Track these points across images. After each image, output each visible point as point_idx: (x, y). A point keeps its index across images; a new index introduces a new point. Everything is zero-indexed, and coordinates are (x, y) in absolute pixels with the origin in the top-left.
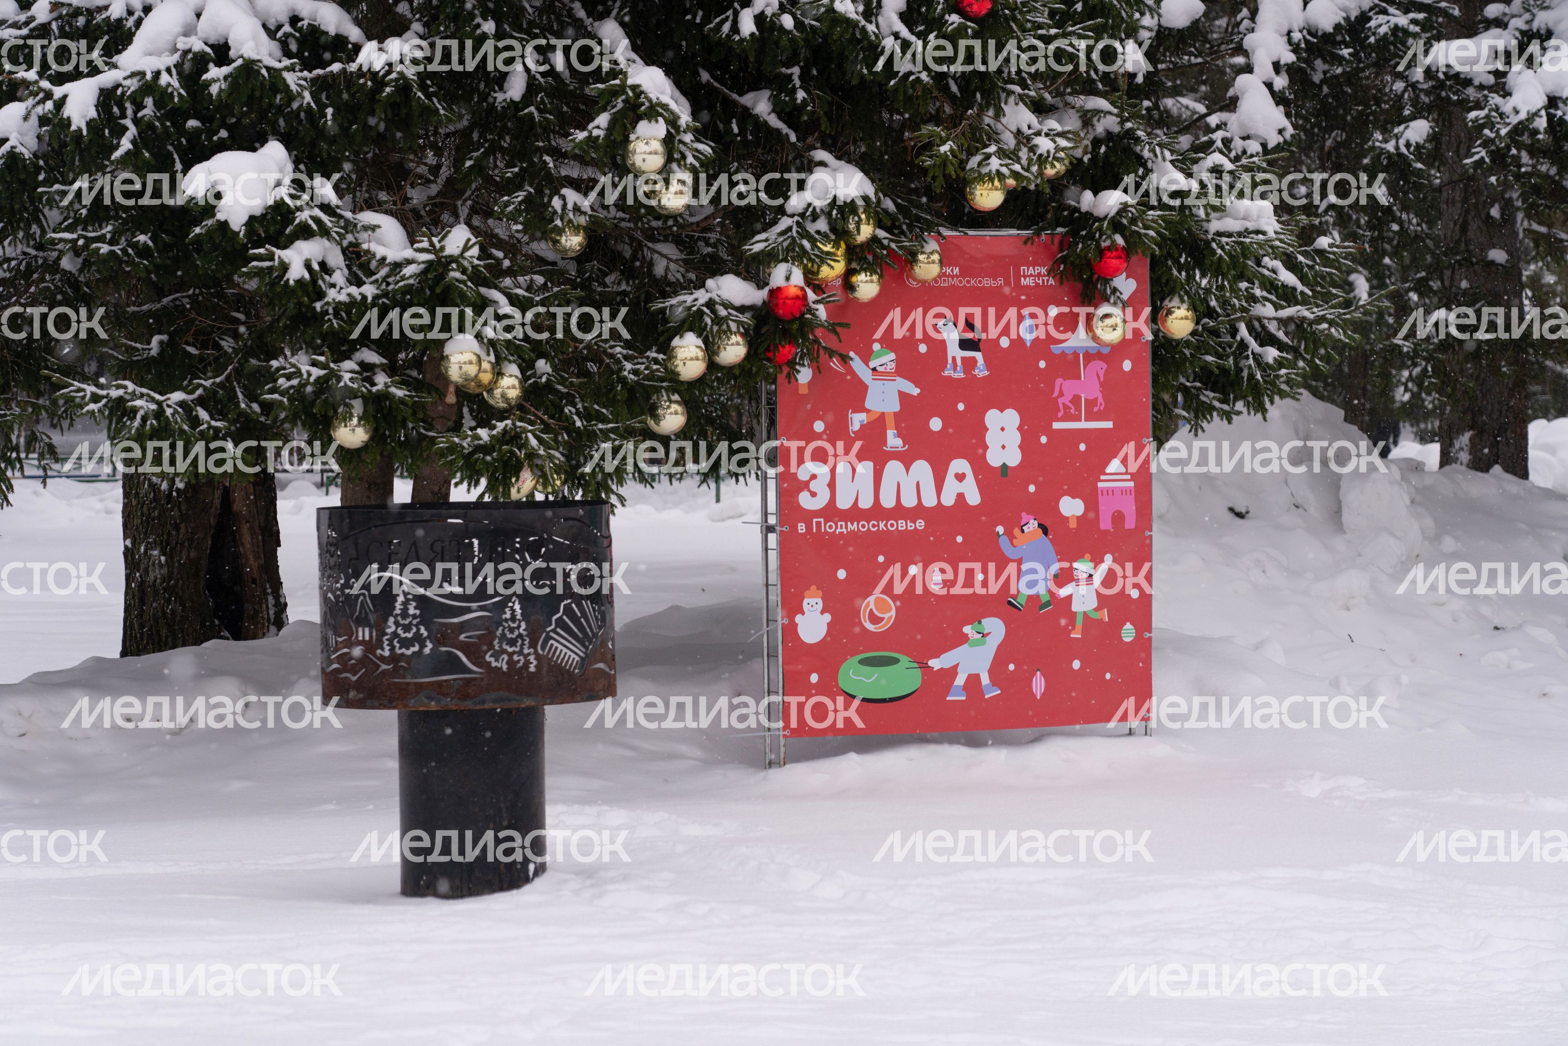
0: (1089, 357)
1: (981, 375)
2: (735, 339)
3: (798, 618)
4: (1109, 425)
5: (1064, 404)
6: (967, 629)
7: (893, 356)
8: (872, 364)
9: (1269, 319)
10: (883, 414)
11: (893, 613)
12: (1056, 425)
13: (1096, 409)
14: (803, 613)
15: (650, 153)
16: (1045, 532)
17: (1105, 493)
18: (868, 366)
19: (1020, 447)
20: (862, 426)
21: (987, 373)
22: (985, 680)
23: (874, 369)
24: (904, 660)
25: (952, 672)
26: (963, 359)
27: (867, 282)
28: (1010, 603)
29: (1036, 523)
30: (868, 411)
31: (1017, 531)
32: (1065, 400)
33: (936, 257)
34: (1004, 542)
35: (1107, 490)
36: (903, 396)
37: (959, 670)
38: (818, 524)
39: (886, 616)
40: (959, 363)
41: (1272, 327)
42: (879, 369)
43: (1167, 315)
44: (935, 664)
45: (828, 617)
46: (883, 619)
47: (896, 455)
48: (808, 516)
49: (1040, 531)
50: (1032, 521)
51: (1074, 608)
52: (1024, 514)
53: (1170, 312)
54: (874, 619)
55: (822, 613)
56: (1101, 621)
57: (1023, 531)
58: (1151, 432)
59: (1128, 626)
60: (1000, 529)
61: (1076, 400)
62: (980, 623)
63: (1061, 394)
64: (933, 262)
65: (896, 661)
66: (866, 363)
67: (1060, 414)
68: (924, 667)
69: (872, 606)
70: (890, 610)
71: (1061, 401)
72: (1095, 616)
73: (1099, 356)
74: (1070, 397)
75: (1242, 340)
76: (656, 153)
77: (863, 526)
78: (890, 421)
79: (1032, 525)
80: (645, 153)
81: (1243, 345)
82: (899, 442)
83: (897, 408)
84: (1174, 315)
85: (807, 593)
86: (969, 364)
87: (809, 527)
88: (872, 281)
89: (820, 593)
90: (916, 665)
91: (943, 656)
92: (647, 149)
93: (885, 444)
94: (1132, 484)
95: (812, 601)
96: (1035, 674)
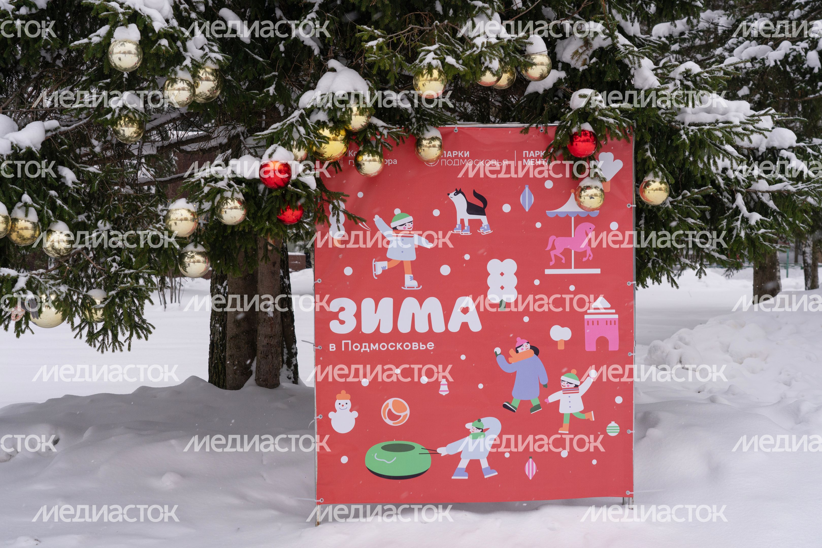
0: (579, 220)
1: (485, 233)
2: (231, 204)
3: (331, 415)
4: (597, 271)
5: (555, 256)
6: (469, 426)
7: (411, 218)
8: (393, 225)
9: (763, 192)
10: (402, 262)
11: (408, 412)
12: (548, 272)
13: (585, 259)
14: (335, 411)
15: (124, 53)
16: (537, 352)
17: (591, 323)
18: (390, 226)
19: (516, 288)
20: (384, 271)
21: (490, 231)
22: (484, 464)
23: (395, 229)
24: (418, 447)
25: (457, 457)
26: (470, 221)
27: (370, 161)
28: (505, 406)
29: (529, 346)
30: (389, 260)
31: (512, 352)
32: (558, 252)
33: (437, 143)
34: (501, 360)
35: (593, 321)
36: (420, 250)
37: (462, 456)
38: (347, 344)
39: (402, 414)
40: (466, 223)
41: (766, 199)
42: (399, 228)
43: (645, 187)
44: (443, 451)
45: (355, 414)
46: (400, 416)
47: (411, 293)
48: (338, 338)
49: (532, 351)
50: (525, 344)
51: (561, 411)
52: (518, 339)
53: (648, 184)
54: (392, 416)
55: (351, 411)
56: (588, 421)
57: (517, 352)
58: (634, 277)
59: (613, 424)
60: (498, 350)
61: (567, 252)
62: (479, 421)
63: (553, 248)
64: (434, 146)
65: (412, 448)
66: (388, 223)
67: (552, 264)
68: (433, 453)
69: (390, 407)
70: (406, 410)
71: (552, 253)
72: (583, 417)
73: (588, 219)
74: (562, 250)
75: (737, 207)
76: (130, 53)
77: (383, 346)
78: (408, 268)
79: (526, 347)
80: (120, 53)
81: (737, 211)
82: (414, 284)
83: (414, 258)
84: (651, 187)
85: (338, 396)
86: (475, 225)
87: (339, 347)
88: (374, 161)
89: (349, 396)
90: (427, 451)
91: (449, 445)
92: (122, 49)
93: (403, 285)
94: (616, 316)
95: (343, 402)
96: (528, 460)
